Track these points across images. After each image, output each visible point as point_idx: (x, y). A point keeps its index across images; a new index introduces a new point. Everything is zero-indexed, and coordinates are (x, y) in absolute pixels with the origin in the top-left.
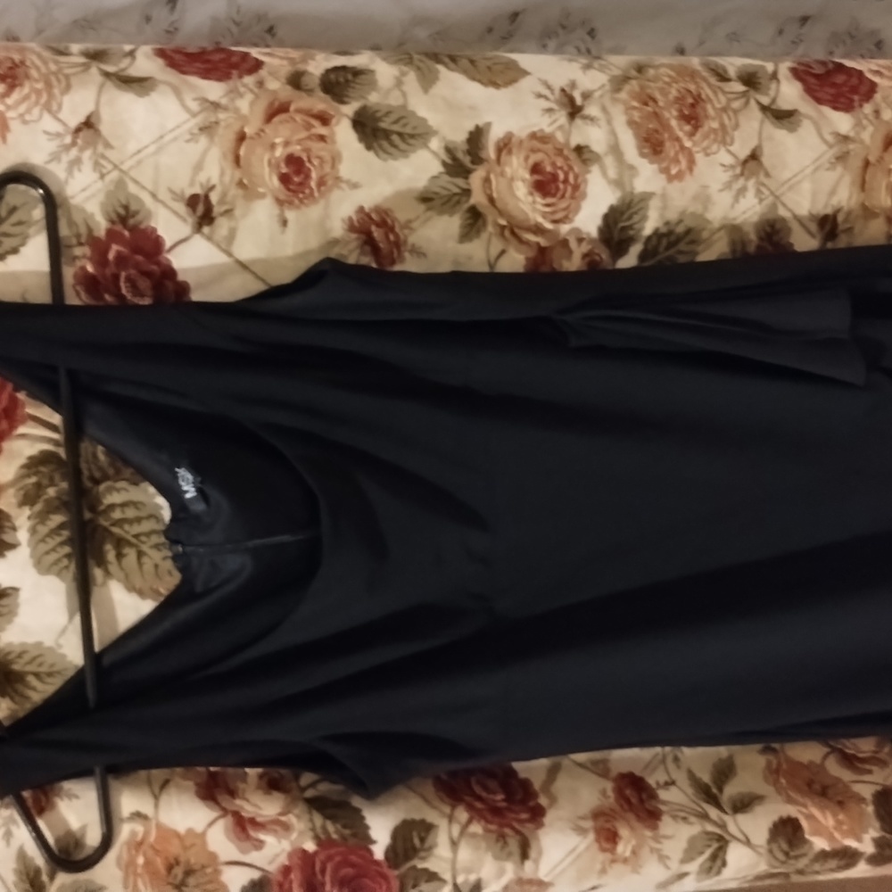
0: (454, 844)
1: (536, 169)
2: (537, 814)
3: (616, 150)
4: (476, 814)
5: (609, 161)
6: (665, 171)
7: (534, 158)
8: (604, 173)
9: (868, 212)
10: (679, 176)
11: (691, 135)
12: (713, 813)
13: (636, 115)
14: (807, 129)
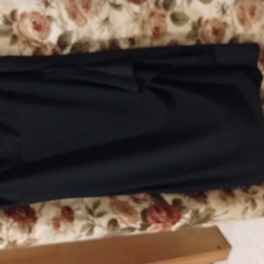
0: (8, 229)
1: (34, 23)
2: (35, 220)
3: (61, 17)
4: (16, 220)
5: (59, 21)
6: (78, 24)
7: (33, 20)
8: (57, 24)
9: (144, 37)
10: (82, 25)
11: (86, 12)
12: (91, 217)
13: (68, 6)
14: (124, 11)
